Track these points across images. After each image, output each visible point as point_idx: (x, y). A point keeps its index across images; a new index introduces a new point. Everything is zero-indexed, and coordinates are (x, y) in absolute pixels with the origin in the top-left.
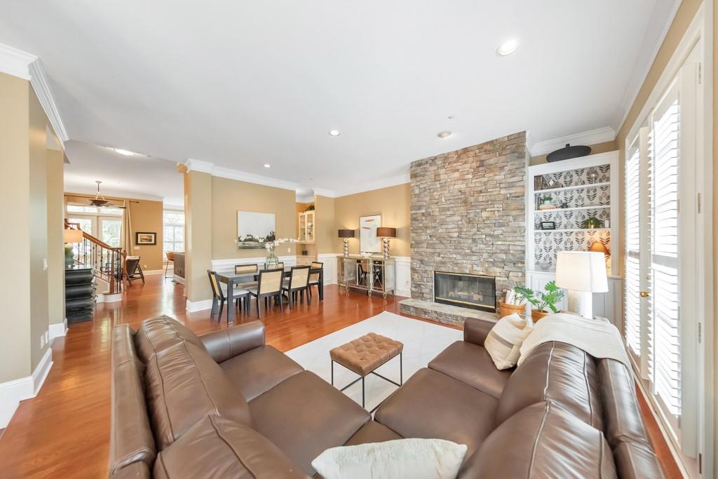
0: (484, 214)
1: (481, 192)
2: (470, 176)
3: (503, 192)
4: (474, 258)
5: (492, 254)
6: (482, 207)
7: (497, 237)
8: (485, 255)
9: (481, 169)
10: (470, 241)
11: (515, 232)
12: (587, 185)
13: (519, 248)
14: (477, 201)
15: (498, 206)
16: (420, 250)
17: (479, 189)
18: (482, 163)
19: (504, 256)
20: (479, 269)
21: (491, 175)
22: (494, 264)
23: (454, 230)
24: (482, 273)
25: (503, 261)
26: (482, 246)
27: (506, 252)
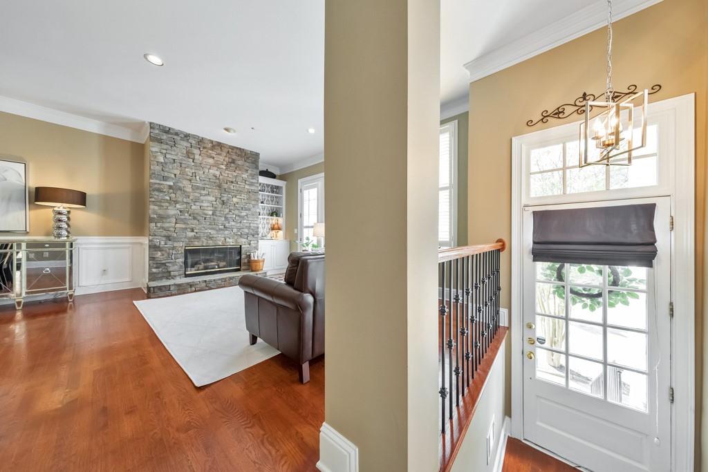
0: (235, 200)
1: (232, 182)
2: (224, 167)
3: (247, 187)
4: (226, 232)
5: (239, 229)
6: (233, 194)
7: (243, 217)
8: (235, 230)
9: (232, 165)
10: (223, 219)
11: (253, 215)
12: (270, 194)
13: (255, 225)
14: (230, 188)
15: (244, 196)
16: (166, 225)
17: (231, 180)
18: (233, 162)
19: (246, 231)
20: (231, 240)
21: (240, 172)
22: (241, 236)
23: (209, 208)
24: (232, 244)
25: (247, 234)
26: (233, 223)
27: (249, 228)
